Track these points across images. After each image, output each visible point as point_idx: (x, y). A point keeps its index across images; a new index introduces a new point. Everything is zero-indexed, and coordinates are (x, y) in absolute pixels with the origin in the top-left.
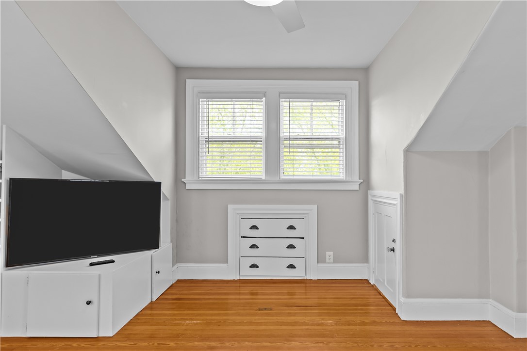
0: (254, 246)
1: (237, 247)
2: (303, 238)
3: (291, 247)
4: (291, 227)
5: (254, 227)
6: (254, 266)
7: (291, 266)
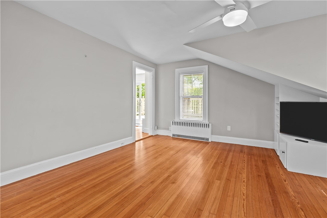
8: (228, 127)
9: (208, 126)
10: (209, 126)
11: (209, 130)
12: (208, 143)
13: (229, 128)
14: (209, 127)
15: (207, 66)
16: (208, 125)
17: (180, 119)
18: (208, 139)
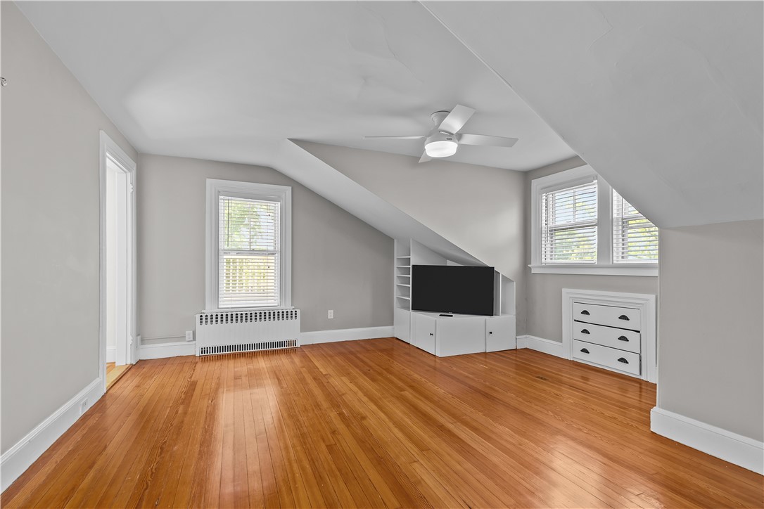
0: (585, 331)
1: (570, 329)
2: (639, 332)
3: (623, 338)
4: (624, 317)
5: (585, 312)
6: (584, 351)
7: (623, 360)
8: (329, 311)
9: (294, 315)
10: (296, 314)
11: (297, 322)
12: (294, 350)
13: (331, 314)
14: (296, 317)
15: (291, 188)
16: (294, 313)
17: (220, 307)
18: (294, 343)
